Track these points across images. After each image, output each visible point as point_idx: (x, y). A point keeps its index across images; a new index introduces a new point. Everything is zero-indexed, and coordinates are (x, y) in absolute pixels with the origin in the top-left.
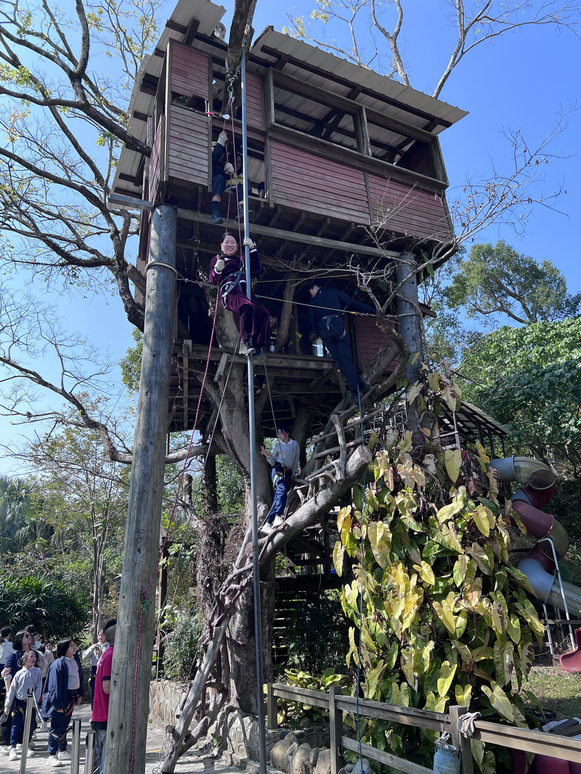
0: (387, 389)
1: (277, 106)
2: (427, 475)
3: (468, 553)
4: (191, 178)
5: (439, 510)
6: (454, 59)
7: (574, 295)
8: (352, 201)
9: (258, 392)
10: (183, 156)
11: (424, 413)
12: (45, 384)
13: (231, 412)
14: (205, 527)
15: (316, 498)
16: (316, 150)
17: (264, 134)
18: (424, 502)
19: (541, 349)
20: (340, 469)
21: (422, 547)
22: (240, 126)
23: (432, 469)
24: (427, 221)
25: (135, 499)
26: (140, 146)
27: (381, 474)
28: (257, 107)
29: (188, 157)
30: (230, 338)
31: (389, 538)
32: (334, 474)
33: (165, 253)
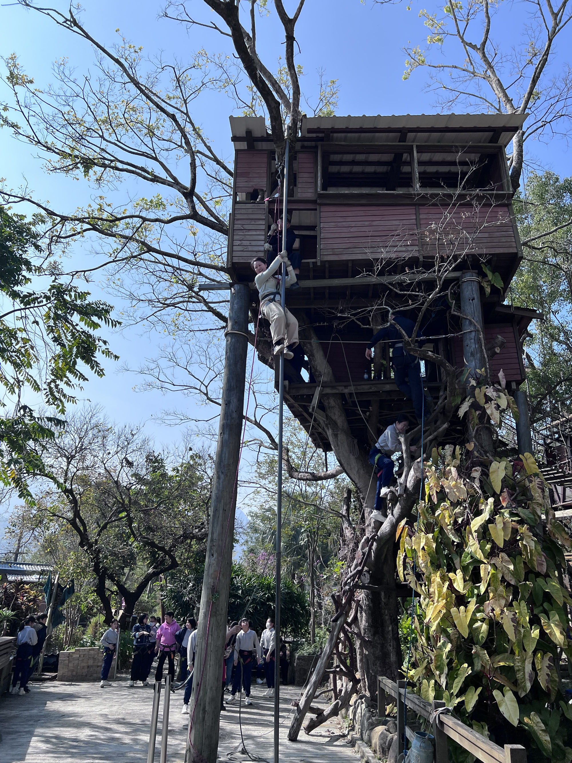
3: (492, 563)
5: (473, 521)
9: (367, 414)
10: (245, 243)
11: (477, 427)
13: (336, 436)
17: (315, 202)
20: (400, 484)
24: (487, 235)
28: (310, 180)
29: (248, 243)
31: (434, 548)
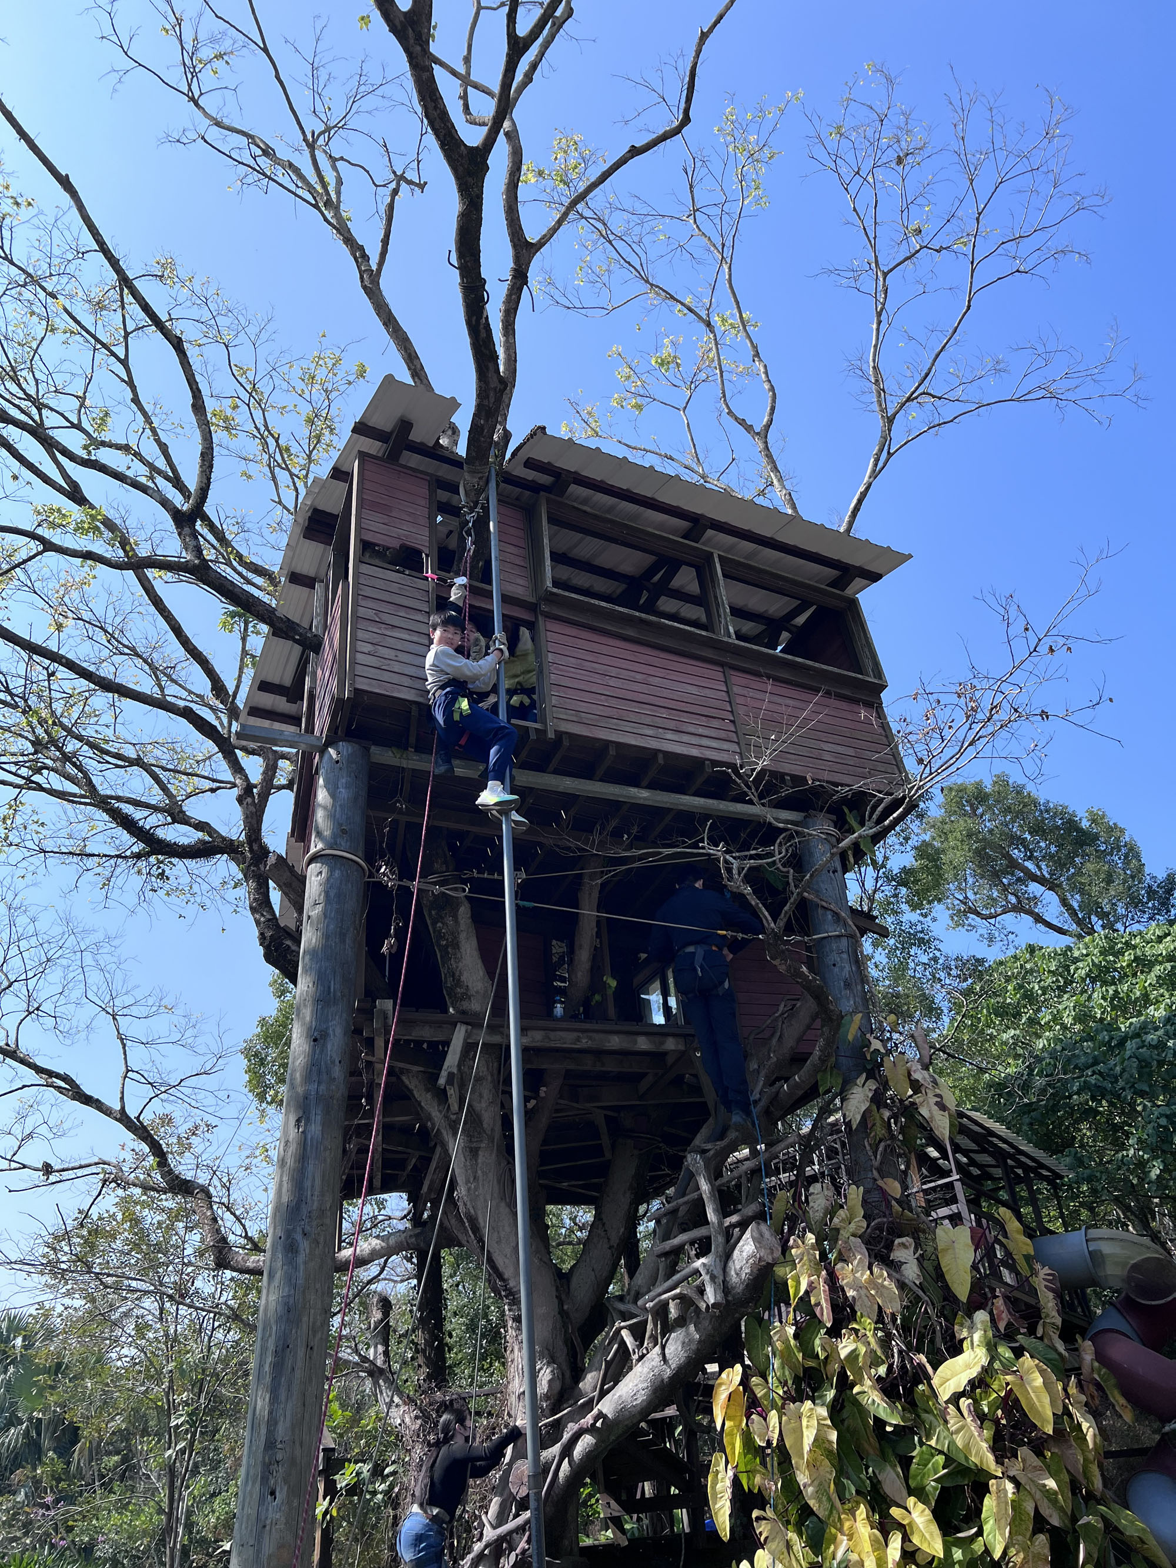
0: (801, 1092)
1: (556, 557)
2: (902, 1285)
3: (1011, 1474)
4: (399, 692)
5: (935, 1369)
6: (876, 465)
7: (1161, 875)
8: (703, 721)
9: (530, 1105)
10: (382, 651)
11: (882, 1145)
12: (87, 1100)
13: (474, 1152)
14: (419, 1422)
15: (663, 1347)
16: (630, 632)
17: (533, 608)
18: (900, 1352)
19: (1111, 992)
20: (713, 1278)
21: (906, 1462)
22: (489, 595)
23: (911, 1272)
24: (851, 752)
25: (267, 1368)
26: (300, 635)
27: (803, 1287)
28: (518, 561)
29: (390, 654)
30: (472, 992)
31: (831, 1442)
32: (701, 1291)
33: (344, 832)
